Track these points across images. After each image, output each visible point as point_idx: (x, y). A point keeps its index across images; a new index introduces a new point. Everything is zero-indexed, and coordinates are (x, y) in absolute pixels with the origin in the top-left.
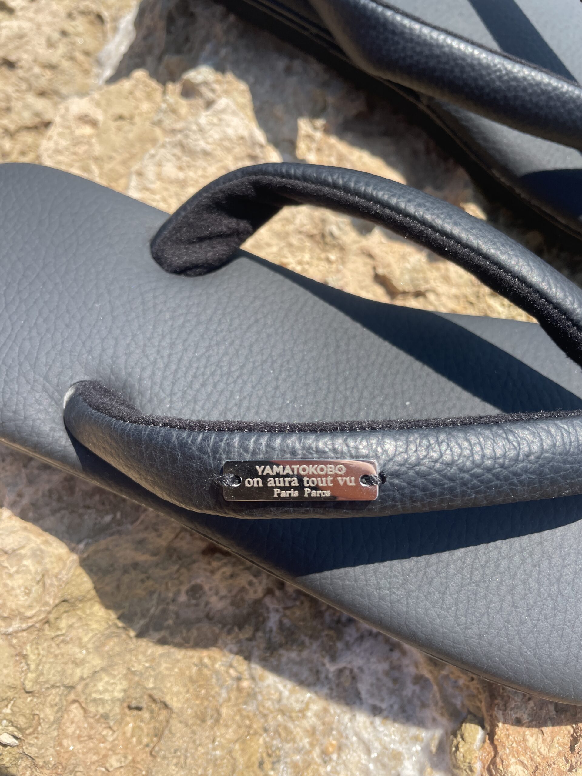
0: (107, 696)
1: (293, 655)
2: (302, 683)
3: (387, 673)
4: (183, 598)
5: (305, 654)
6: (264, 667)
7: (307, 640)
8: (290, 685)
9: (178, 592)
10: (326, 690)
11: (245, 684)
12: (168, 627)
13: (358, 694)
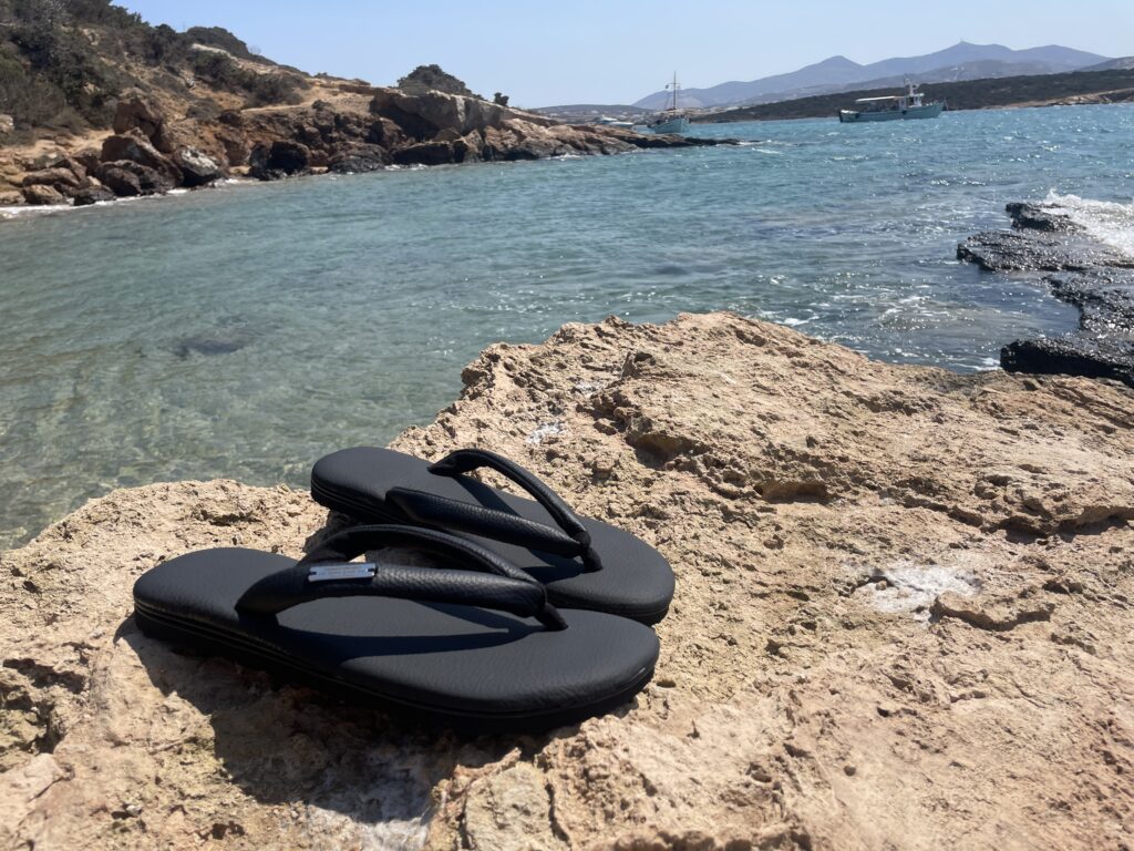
0: (203, 810)
1: (339, 796)
2: (341, 811)
3: (402, 796)
4: (269, 765)
5: (348, 793)
6: (317, 806)
7: (350, 787)
8: (333, 812)
9: (267, 759)
10: (357, 814)
11: (302, 819)
12: (254, 782)
13: (381, 813)
